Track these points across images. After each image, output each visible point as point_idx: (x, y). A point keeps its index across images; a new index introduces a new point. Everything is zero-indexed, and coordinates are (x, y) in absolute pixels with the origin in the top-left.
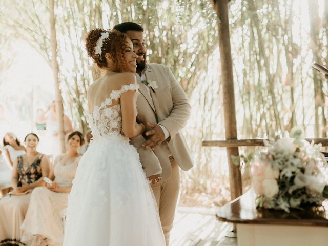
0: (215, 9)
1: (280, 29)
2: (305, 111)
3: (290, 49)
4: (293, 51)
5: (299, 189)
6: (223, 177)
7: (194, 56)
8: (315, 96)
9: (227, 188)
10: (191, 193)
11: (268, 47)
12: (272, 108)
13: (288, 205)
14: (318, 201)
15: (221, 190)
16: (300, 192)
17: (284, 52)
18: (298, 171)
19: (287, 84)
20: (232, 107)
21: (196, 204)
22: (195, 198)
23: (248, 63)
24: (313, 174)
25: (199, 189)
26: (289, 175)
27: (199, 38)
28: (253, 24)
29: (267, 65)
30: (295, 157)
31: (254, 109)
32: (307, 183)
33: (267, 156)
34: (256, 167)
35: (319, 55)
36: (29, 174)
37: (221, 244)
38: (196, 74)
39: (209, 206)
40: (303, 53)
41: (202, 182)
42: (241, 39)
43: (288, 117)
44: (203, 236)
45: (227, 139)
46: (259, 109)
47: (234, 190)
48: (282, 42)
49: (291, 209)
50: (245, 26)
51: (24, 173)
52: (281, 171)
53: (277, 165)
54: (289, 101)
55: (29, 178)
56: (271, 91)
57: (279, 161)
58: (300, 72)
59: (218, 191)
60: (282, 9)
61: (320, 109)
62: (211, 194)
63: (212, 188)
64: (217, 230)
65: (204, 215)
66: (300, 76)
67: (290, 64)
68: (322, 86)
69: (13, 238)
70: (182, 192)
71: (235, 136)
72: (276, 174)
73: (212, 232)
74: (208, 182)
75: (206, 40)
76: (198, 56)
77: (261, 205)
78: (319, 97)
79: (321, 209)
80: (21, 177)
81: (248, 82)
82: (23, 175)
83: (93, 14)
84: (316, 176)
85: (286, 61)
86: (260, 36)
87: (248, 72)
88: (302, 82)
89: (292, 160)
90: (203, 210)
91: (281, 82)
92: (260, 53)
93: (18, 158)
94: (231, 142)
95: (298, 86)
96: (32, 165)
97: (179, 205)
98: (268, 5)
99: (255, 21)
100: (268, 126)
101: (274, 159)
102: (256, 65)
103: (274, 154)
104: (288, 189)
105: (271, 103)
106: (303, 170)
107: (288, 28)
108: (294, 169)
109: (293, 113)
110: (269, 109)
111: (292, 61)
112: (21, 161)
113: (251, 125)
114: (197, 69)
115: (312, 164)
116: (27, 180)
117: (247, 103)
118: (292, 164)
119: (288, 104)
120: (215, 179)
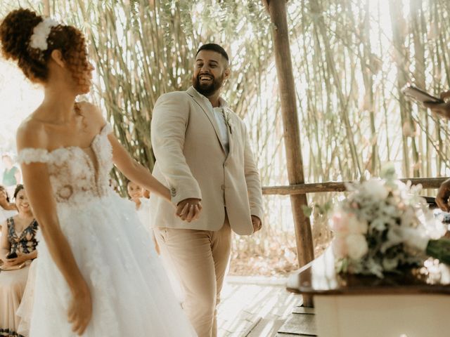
0: (269, 12)
1: (354, 37)
2: (390, 144)
3: (368, 62)
4: (372, 65)
5: (394, 247)
6: (286, 234)
7: (241, 75)
8: (403, 124)
9: (291, 249)
10: (245, 258)
11: (339, 60)
12: (347, 140)
13: (380, 268)
14: (419, 261)
15: (283, 251)
16: (395, 250)
17: (359, 66)
18: (393, 223)
19: (365, 109)
20: (295, 141)
21: (251, 272)
22: (249, 264)
23: (313, 83)
24: (411, 225)
25: (254, 252)
26: (381, 228)
27: (247, 50)
28: (318, 31)
29: (337, 84)
30: (387, 204)
31: (323, 143)
32: (405, 238)
33: (351, 204)
34: (337, 220)
35: (406, 69)
36: (24, 242)
37: (288, 323)
38: (244, 98)
39: (269, 274)
40: (385, 67)
41: (258, 242)
42: (302, 51)
43: (369, 152)
44: (262, 314)
45: (291, 184)
46: (329, 143)
47: (301, 251)
48: (356, 52)
49: (385, 273)
50: (307, 34)
51: (17, 240)
52: (369, 223)
53: (365, 216)
54: (369, 131)
55: (25, 247)
56: (345, 119)
57: (368, 209)
58: (381, 92)
59: (279, 253)
60: (355, 10)
61: (410, 140)
62: (271, 258)
63: (271, 250)
64: (281, 305)
65: (263, 285)
66: (382, 98)
67: (369, 83)
68: (411, 110)
69: (5, 328)
70: (232, 256)
71: (301, 178)
72: (364, 228)
73: (274, 308)
74: (266, 242)
75: (257, 53)
76: (246, 74)
77: (345, 270)
78: (407, 125)
79: (423, 271)
80: (13, 246)
81: (314, 108)
82: (16, 243)
83: (104, 22)
84: (416, 228)
85: (362, 79)
86: (327, 47)
87: (313, 94)
88: (385, 105)
89: (383, 208)
90: (262, 279)
91: (357, 106)
92: (328, 69)
93: (8, 220)
94: (296, 188)
95: (379, 110)
96: (26, 230)
97: (229, 274)
98: (337, 4)
99: (321, 26)
100: (343, 164)
101: (360, 207)
102: (324, 84)
103: (359, 201)
104: (380, 247)
105: (345, 134)
106: (398, 221)
107: (364, 35)
108: (387, 220)
109: (374, 147)
110: (342, 143)
111: (371, 78)
112: (11, 225)
113: (321, 164)
114: (246, 92)
115: (409, 212)
116: (22, 249)
117: (314, 134)
118: (384, 214)
119: (367, 135)
120: (274, 238)
